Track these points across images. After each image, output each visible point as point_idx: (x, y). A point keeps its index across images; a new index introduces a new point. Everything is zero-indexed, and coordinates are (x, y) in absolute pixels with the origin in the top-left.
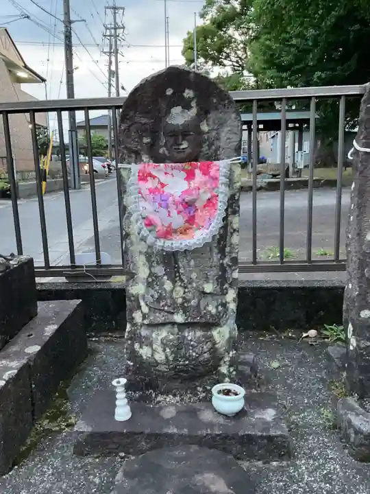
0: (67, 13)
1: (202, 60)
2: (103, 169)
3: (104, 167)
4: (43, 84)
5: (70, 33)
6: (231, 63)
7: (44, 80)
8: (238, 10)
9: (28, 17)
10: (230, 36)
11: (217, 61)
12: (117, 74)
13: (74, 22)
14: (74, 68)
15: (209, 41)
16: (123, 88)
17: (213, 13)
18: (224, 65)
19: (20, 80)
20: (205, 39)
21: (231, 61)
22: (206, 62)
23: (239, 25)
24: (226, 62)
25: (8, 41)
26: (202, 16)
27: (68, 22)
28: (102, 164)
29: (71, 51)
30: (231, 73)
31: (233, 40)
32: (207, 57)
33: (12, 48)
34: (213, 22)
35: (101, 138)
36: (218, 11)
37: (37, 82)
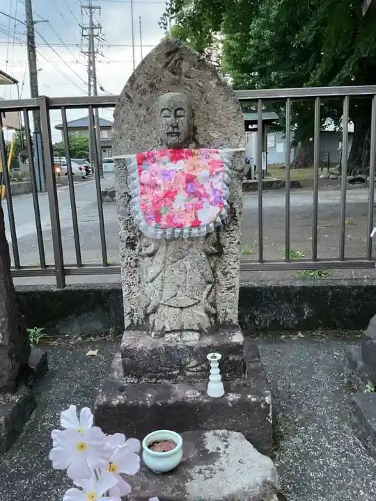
0: (29, 13)
2: (80, 171)
3: (81, 169)
4: (15, 85)
5: (33, 34)
7: (15, 82)
12: (95, 75)
13: (36, 22)
14: (38, 69)
16: (102, 89)
27: (31, 23)
28: (79, 166)
29: (34, 52)
35: (85, 140)
37: (10, 83)
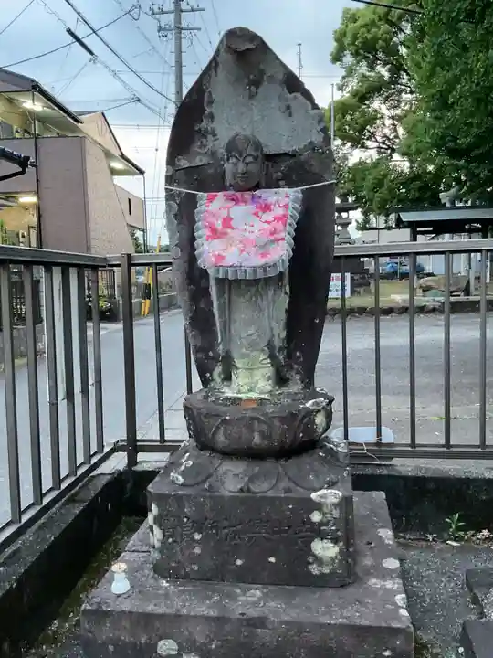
1: (338, 142)
4: (141, 177)
6: (376, 145)
7: (142, 172)
8: (386, 78)
9: (139, 100)
10: (376, 111)
11: (358, 143)
15: (348, 118)
17: (353, 84)
18: (367, 148)
19: (114, 172)
20: (344, 116)
21: (377, 141)
22: (344, 144)
23: (388, 97)
24: (368, 143)
25: (105, 127)
26: (341, 88)
30: (376, 156)
31: (379, 116)
32: (345, 138)
33: (108, 135)
34: (355, 94)
36: (360, 81)
37: (134, 174)
